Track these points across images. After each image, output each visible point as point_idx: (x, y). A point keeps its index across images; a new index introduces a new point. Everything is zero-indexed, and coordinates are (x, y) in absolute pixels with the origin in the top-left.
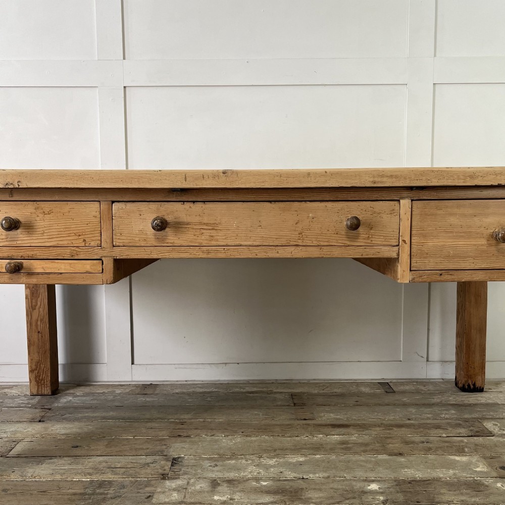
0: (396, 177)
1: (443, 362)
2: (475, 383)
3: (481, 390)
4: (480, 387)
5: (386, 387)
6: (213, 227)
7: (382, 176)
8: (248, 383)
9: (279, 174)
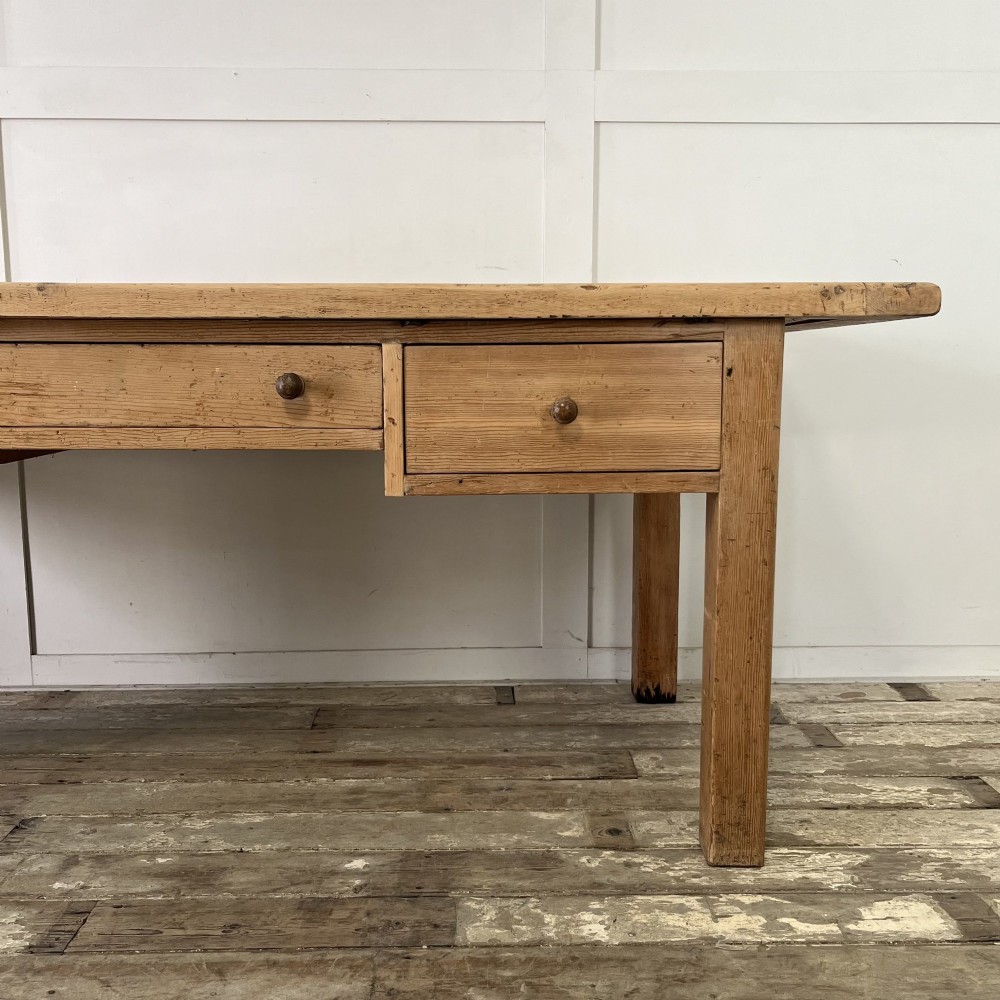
0: (364, 301)
1: (618, 648)
2: (658, 686)
3: (671, 699)
4: (669, 694)
5: (506, 694)
6: (35, 390)
7: (336, 299)
8: (252, 689)
9: (146, 293)
